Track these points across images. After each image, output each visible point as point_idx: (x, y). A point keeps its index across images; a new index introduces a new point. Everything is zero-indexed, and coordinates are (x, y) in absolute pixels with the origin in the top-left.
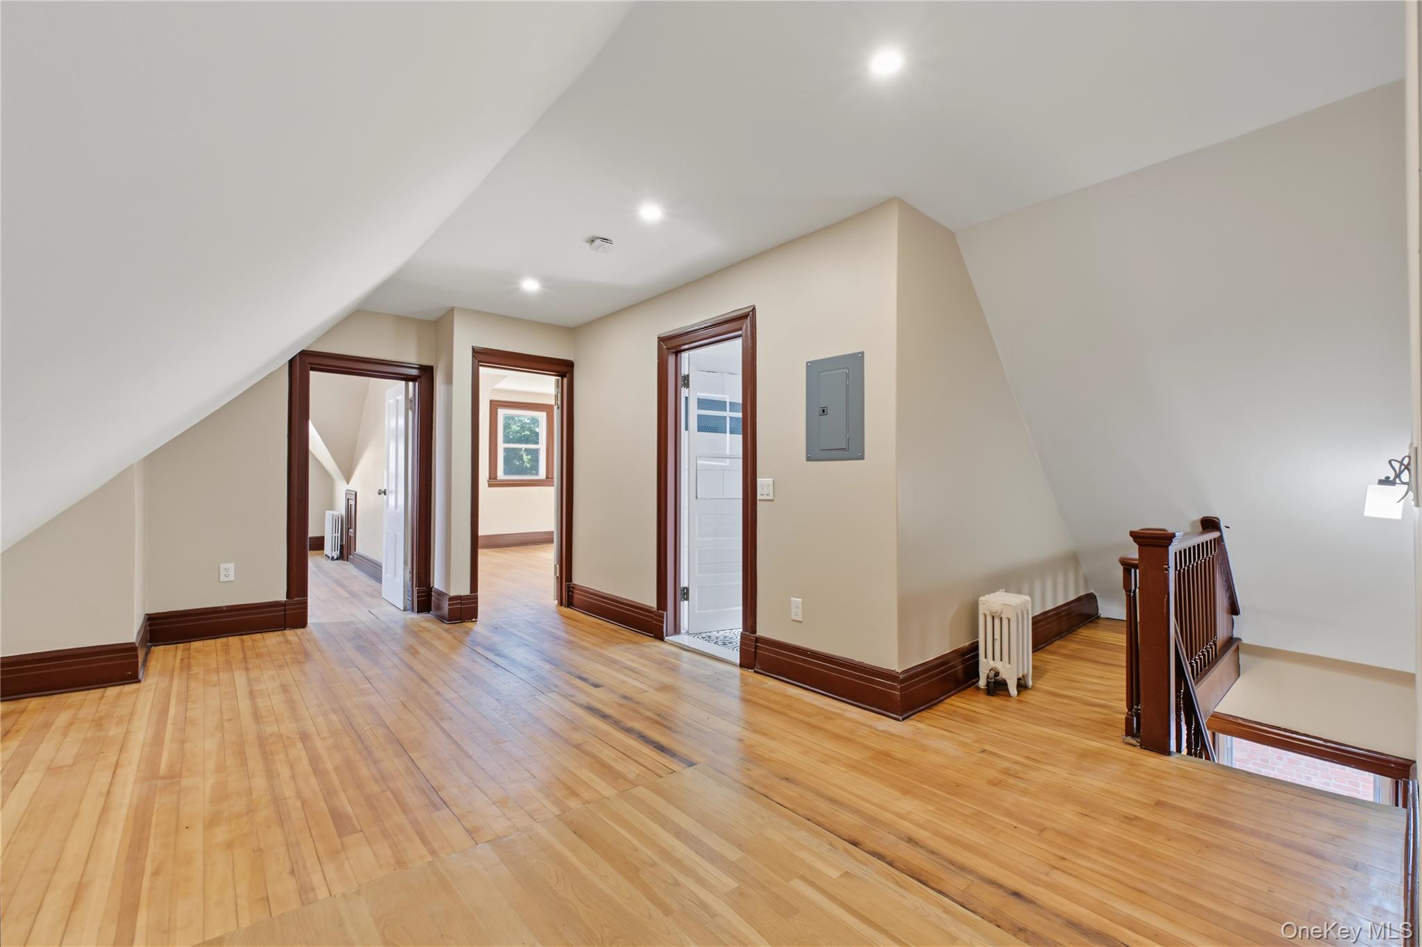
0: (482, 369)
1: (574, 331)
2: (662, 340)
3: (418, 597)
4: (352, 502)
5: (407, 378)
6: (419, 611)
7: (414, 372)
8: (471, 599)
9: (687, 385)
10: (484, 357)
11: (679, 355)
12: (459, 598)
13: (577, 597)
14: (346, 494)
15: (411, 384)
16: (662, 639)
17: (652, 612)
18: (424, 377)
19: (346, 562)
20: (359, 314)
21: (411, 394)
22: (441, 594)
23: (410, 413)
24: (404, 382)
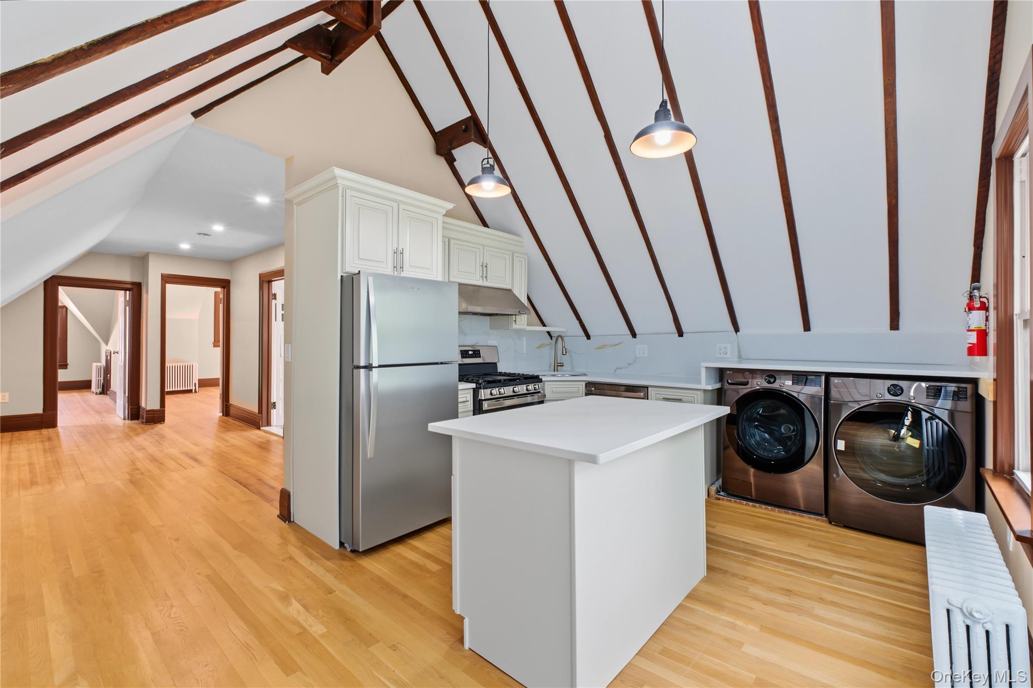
0: (167, 285)
1: (232, 262)
2: (261, 276)
3: (131, 411)
4: (109, 358)
5: (125, 290)
6: (131, 420)
7: (129, 286)
8: (161, 411)
9: (275, 298)
10: (167, 279)
11: (270, 283)
12: (153, 411)
13: (232, 411)
14: (106, 352)
15: (128, 292)
16: (259, 428)
17: (256, 415)
18: (136, 290)
19: (105, 396)
20: (92, 255)
21: (128, 299)
22: (144, 409)
23: (127, 308)
24: (123, 292)
